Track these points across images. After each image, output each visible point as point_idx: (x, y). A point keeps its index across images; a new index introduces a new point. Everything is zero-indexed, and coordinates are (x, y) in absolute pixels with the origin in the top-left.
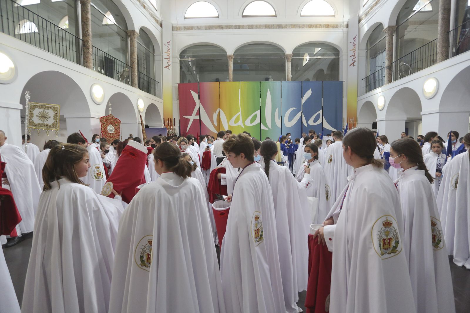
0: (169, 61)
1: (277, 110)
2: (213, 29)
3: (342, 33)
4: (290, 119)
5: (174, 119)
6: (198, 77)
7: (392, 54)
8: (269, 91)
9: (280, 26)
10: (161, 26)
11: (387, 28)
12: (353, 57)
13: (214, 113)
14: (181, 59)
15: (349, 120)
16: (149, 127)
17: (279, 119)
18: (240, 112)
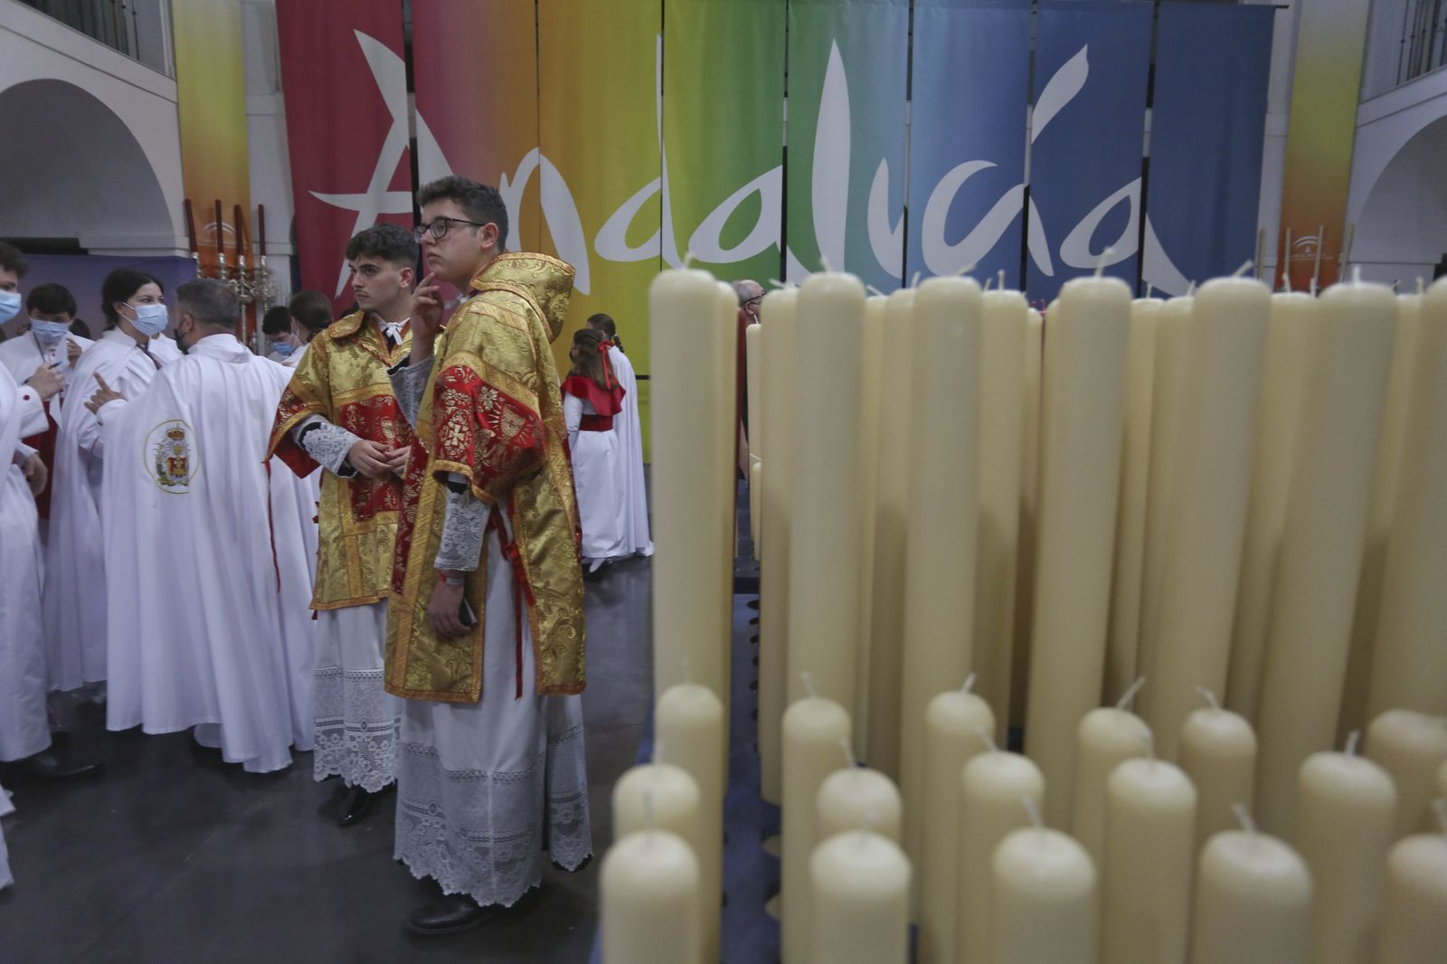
1: (883, 170)
4: (960, 224)
8: (835, 51)
13: (504, 177)
15: (1293, 239)
16: (85, 249)
17: (893, 232)
18: (660, 178)
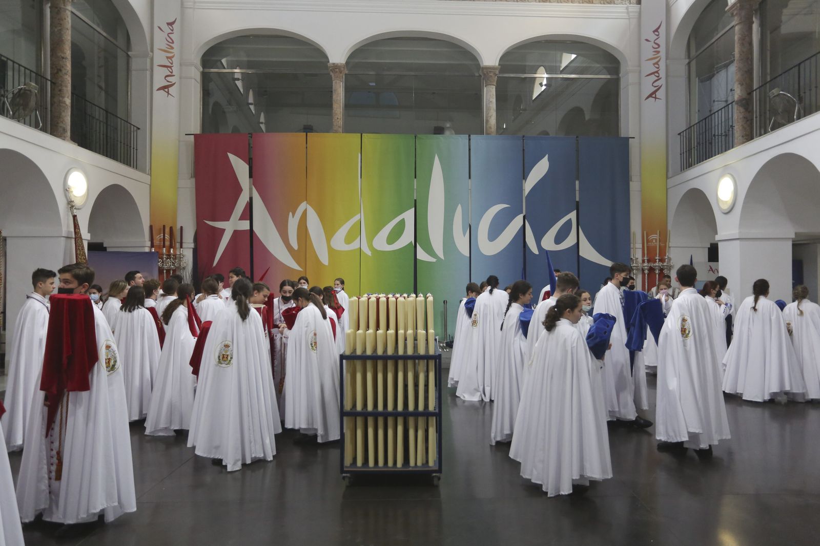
0: (170, 74)
1: (459, 208)
3: (625, 15)
4: (495, 232)
5: (181, 227)
6: (262, 119)
7: (752, 69)
8: (437, 159)
11: (735, 4)
12: (653, 78)
13: (291, 214)
14: (207, 70)
15: (647, 237)
16: (106, 248)
17: (464, 235)
18: (360, 214)
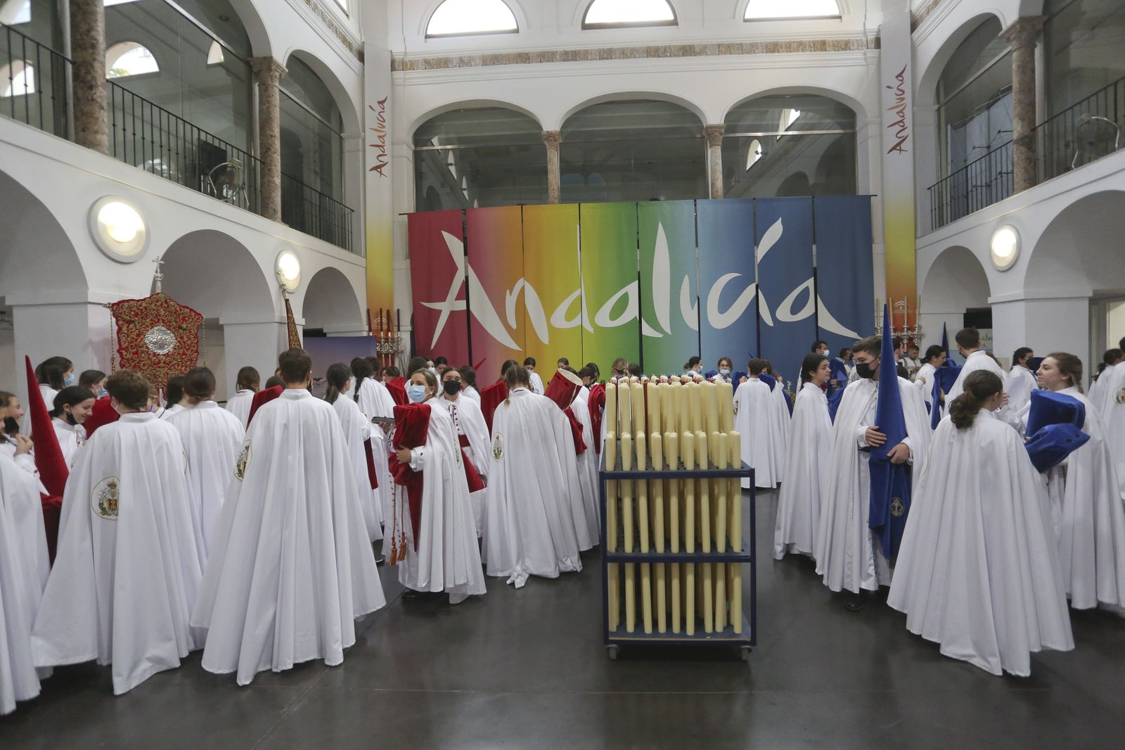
0: (382, 153)
1: (686, 278)
2: (502, 63)
3: (863, 62)
4: (726, 303)
5: (398, 310)
7: (1035, 100)
9: (687, 51)
10: (361, 57)
11: (1013, 26)
12: (898, 128)
13: (508, 291)
14: (419, 149)
15: (893, 304)
16: (325, 334)
17: (693, 307)
18: (580, 290)
